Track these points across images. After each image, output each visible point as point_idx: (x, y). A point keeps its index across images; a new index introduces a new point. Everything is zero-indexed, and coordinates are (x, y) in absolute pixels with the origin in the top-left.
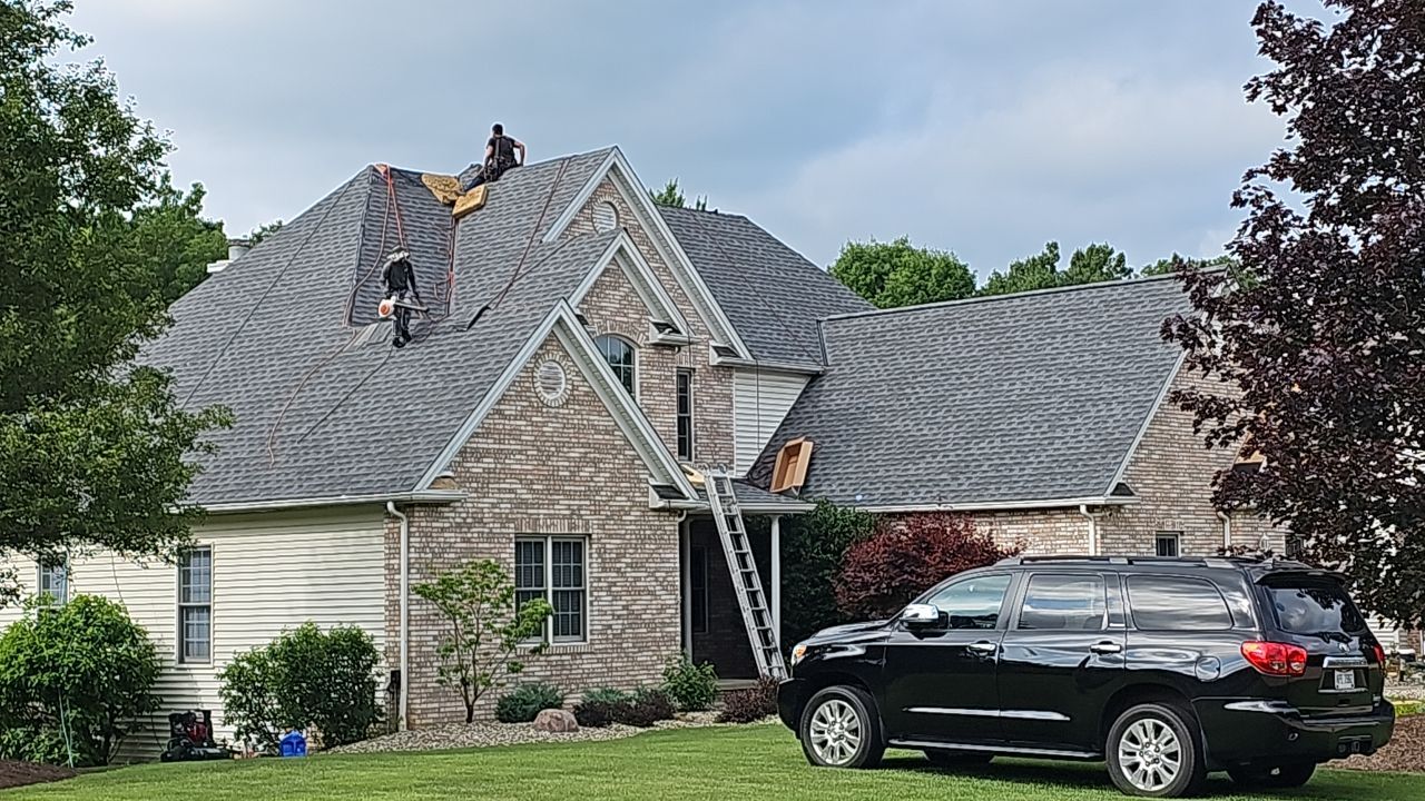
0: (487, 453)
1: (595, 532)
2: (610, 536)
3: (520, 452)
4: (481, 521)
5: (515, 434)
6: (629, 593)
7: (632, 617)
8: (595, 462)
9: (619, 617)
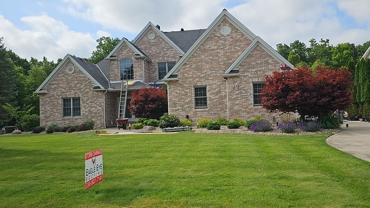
0: (55, 84)
1: (81, 96)
2: (85, 97)
3: (63, 83)
4: (54, 96)
5: (62, 80)
6: (89, 107)
7: (91, 112)
8: (81, 83)
9: (87, 112)
